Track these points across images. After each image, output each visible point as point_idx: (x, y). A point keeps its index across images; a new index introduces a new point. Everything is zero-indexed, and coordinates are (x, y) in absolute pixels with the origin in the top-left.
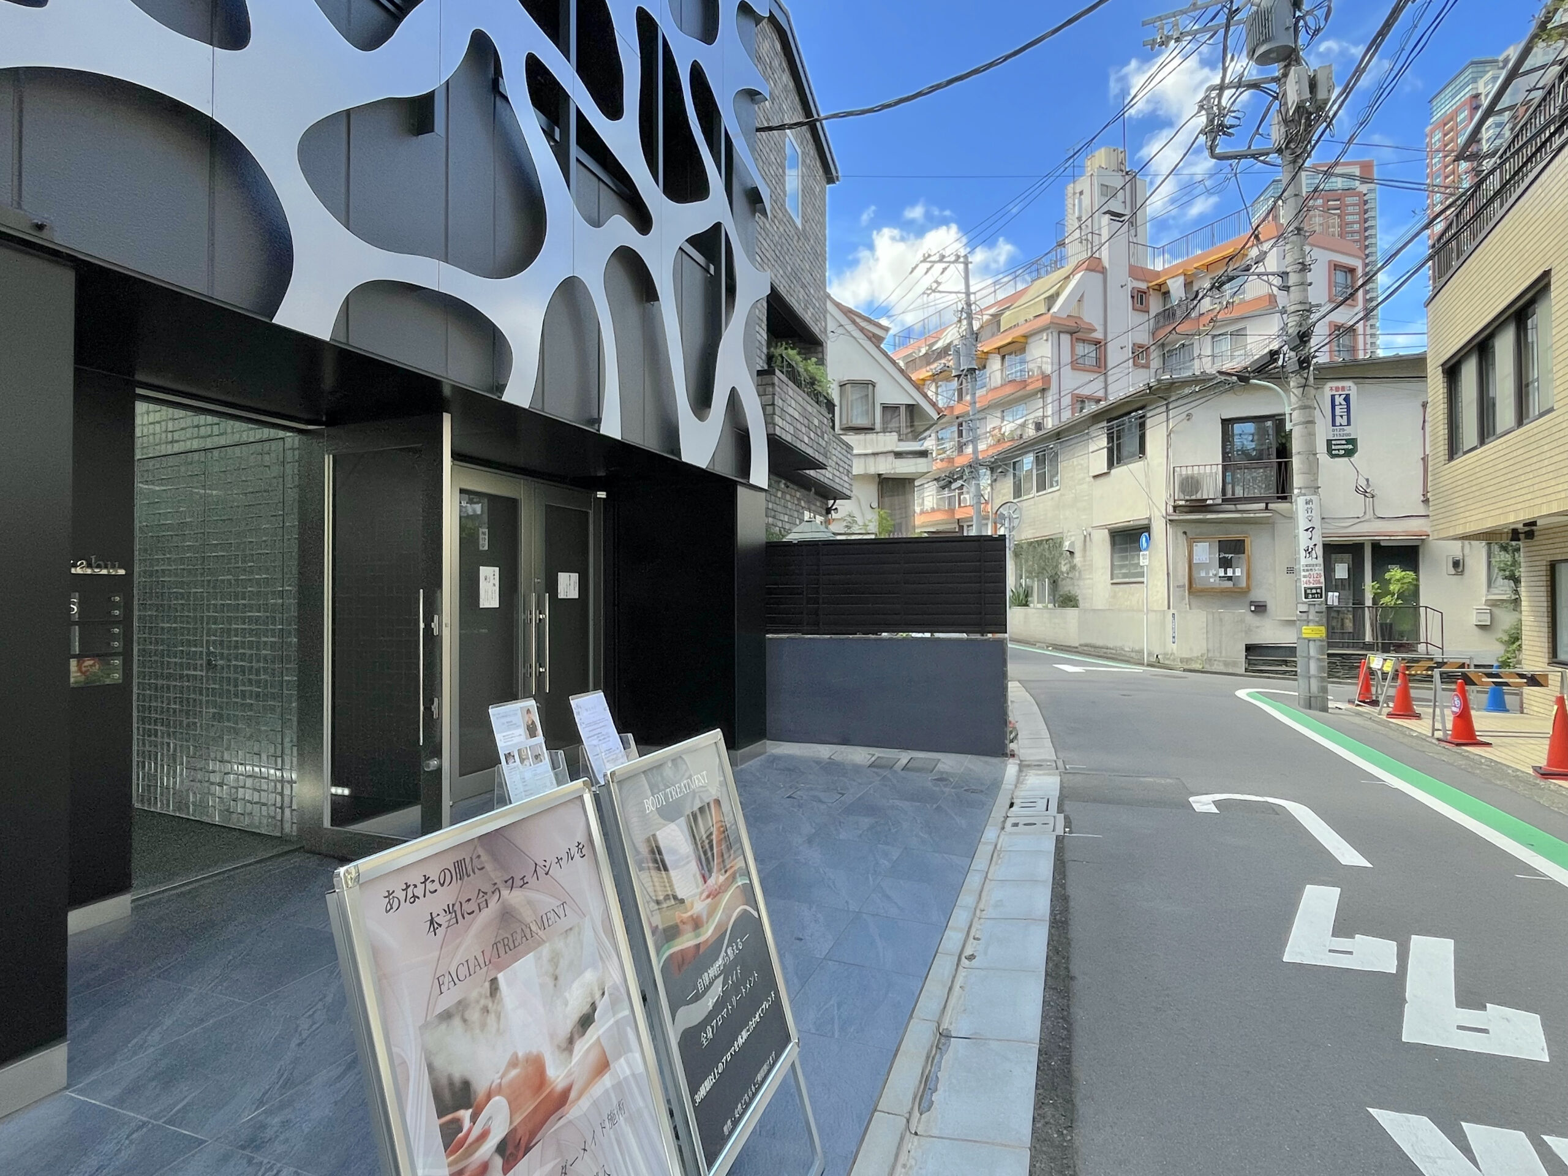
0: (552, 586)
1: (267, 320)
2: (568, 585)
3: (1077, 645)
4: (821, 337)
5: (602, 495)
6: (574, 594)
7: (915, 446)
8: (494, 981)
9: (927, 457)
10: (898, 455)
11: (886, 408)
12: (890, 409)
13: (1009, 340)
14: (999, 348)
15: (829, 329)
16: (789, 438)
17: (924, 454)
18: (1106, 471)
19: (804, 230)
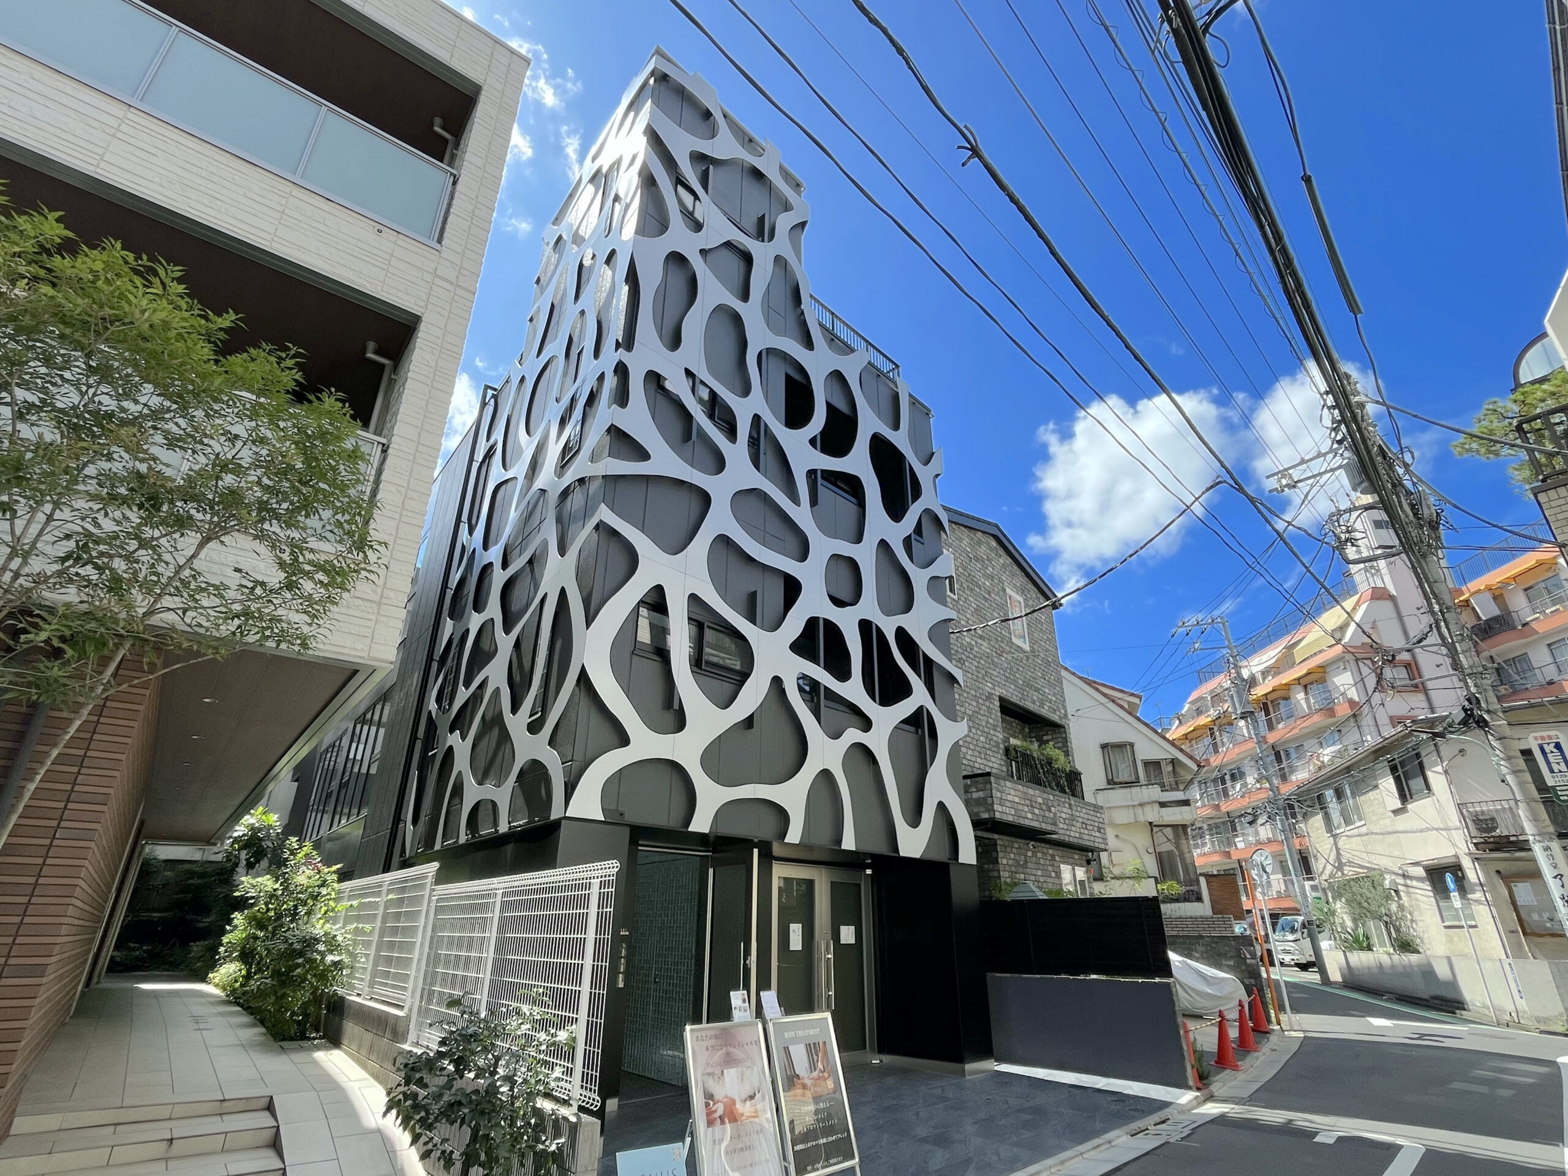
0: (836, 935)
1: (684, 830)
2: (848, 935)
3: (1428, 997)
4: (1063, 722)
5: (869, 872)
6: (852, 941)
7: (1179, 795)
8: (722, 1072)
9: (1190, 805)
10: (1163, 805)
11: (1147, 764)
12: (1153, 766)
13: (1305, 671)
14: (1299, 679)
15: (1069, 713)
16: (1010, 818)
17: (1186, 803)
18: (1400, 806)
19: (1033, 651)
